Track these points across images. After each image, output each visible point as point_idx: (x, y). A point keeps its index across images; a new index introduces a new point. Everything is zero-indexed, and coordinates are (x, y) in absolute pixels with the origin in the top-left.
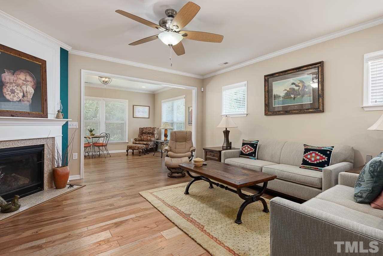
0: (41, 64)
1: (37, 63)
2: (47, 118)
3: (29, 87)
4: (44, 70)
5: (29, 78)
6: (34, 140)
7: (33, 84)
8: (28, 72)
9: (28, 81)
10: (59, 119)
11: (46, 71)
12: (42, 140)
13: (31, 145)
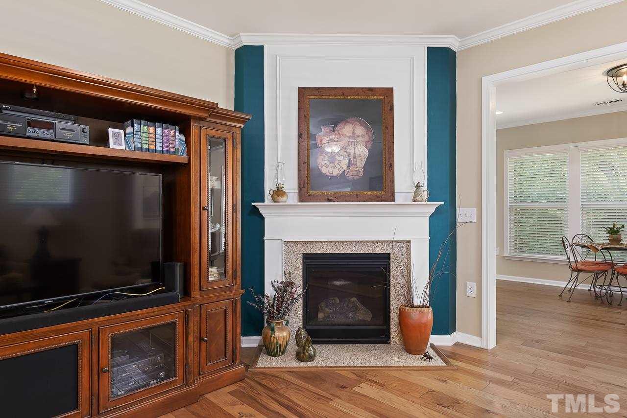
0: (382, 98)
1: (375, 97)
2: (393, 201)
3: (359, 146)
4: (389, 108)
5: (360, 131)
6: (369, 244)
7: (366, 139)
8: (359, 121)
9: (358, 136)
10: (419, 203)
11: (392, 109)
12: (386, 246)
13: (364, 252)
